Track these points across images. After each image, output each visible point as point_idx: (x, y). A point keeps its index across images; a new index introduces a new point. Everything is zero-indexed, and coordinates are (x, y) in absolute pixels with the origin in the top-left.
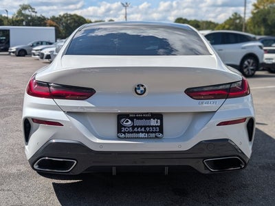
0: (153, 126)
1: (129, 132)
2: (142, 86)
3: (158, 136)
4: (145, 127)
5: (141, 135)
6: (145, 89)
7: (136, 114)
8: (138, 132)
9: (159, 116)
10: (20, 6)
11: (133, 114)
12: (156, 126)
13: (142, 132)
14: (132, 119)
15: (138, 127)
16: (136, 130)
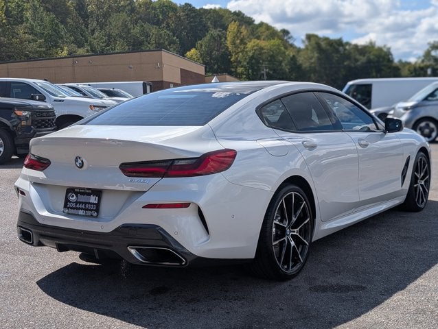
0: (91, 204)
1: (72, 208)
2: (80, 158)
3: (93, 214)
4: (86, 203)
5: (81, 212)
6: (82, 161)
7: (80, 189)
8: (79, 209)
9: (98, 193)
10: (429, 44)
11: (78, 188)
12: (94, 204)
13: (82, 209)
14: (77, 194)
15: (80, 203)
16: (78, 206)
